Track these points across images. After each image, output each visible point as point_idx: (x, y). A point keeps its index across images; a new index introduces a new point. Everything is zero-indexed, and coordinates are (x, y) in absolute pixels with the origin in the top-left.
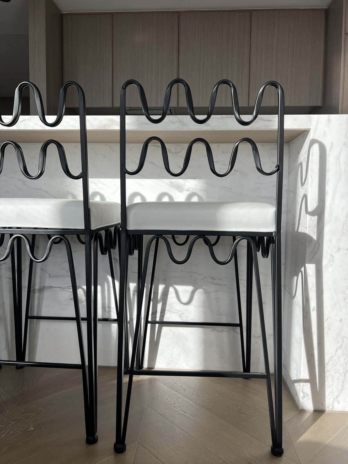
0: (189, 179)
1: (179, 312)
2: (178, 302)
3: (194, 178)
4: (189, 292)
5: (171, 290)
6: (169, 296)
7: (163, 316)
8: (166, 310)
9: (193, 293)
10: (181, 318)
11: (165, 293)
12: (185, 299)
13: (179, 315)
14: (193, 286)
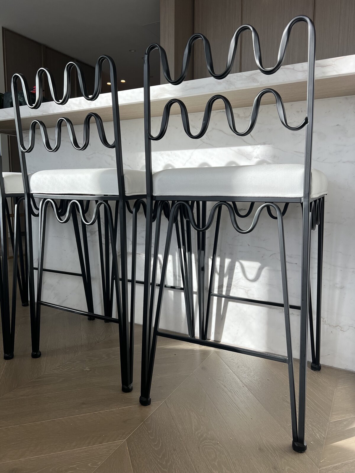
0: (258, 145)
1: (246, 289)
2: (244, 278)
3: (264, 144)
4: (256, 268)
5: (237, 264)
6: (236, 271)
7: (230, 291)
8: (232, 285)
9: (260, 269)
10: (247, 295)
11: (232, 268)
12: (251, 276)
13: (246, 292)
14: (260, 262)
